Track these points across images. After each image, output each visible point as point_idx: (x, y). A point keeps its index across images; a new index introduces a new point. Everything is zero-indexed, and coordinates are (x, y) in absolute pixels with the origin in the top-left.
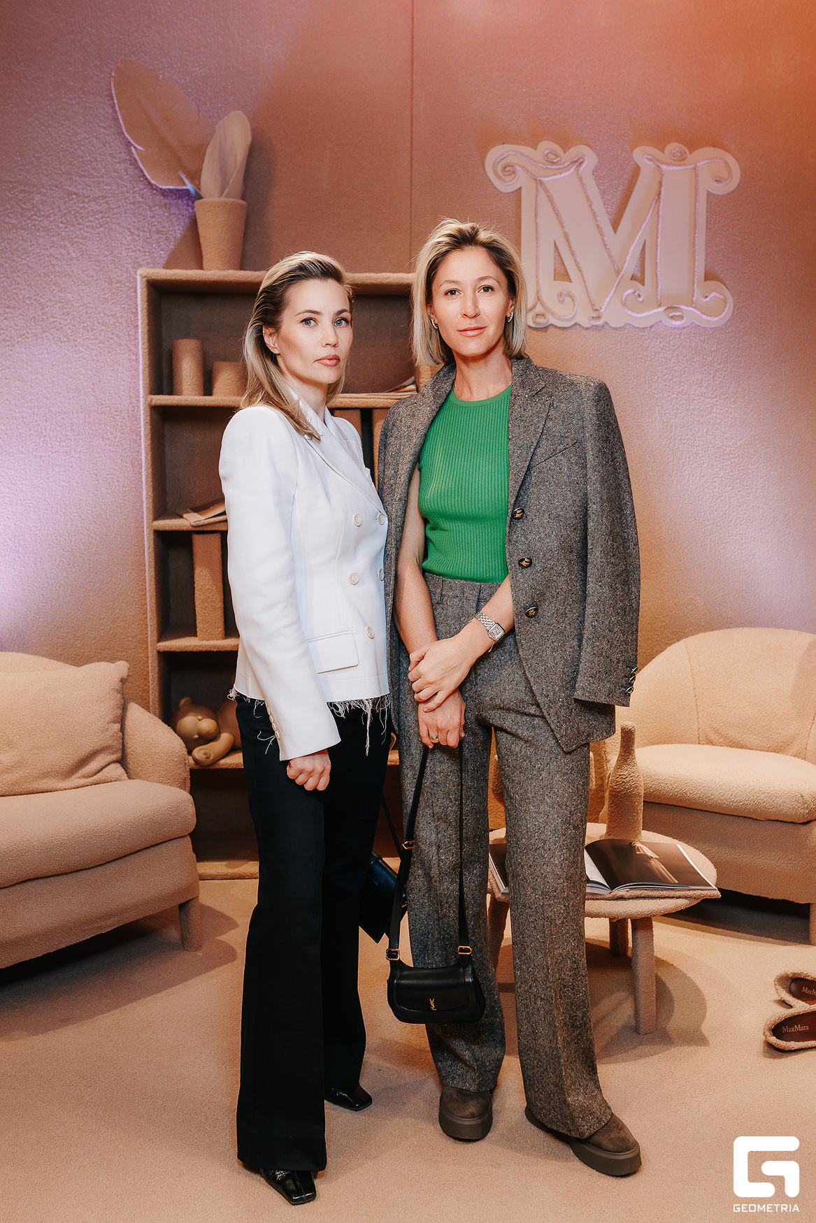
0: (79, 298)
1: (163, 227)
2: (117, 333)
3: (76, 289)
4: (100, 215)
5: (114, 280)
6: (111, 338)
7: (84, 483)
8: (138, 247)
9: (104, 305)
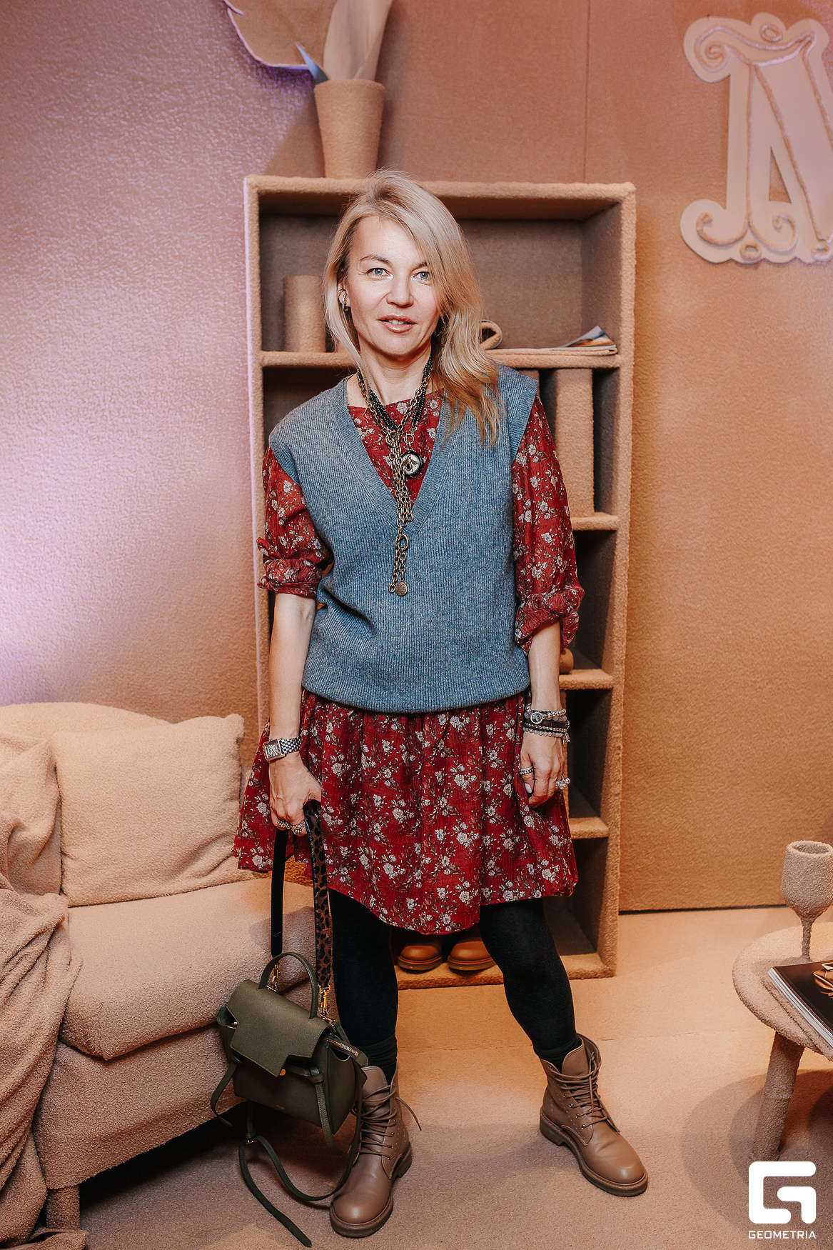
0: (148, 223)
1: (261, 126)
2: (199, 270)
3: (144, 211)
4: (176, 109)
5: (194, 199)
6: (192, 278)
7: (156, 472)
8: (227, 153)
9: (182, 233)
